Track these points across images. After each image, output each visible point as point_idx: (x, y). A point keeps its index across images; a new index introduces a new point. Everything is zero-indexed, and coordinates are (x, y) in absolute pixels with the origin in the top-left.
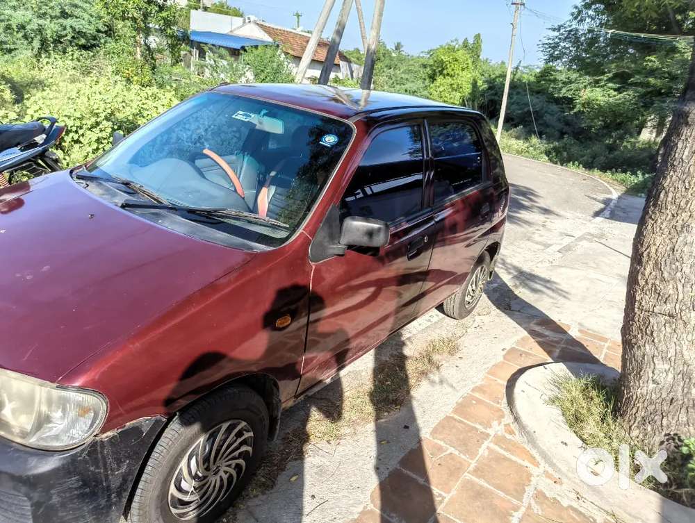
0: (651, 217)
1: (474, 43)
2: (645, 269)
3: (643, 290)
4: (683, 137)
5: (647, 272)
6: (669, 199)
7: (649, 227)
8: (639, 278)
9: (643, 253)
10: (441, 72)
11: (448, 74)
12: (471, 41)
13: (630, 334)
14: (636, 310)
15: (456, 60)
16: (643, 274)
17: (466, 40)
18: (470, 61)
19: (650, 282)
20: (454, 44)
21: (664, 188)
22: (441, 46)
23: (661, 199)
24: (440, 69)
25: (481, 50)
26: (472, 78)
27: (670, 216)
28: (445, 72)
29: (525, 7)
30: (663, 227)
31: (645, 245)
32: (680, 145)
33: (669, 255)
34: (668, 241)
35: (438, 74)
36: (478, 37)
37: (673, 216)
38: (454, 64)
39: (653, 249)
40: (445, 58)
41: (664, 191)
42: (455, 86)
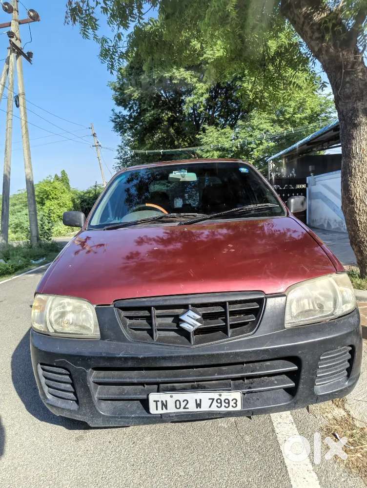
0: (351, 182)
1: (62, 177)
2: (357, 205)
3: (359, 214)
4: (354, 144)
5: (358, 206)
6: (357, 171)
7: (352, 186)
8: (355, 210)
9: (353, 199)
10: (47, 198)
11: (53, 198)
12: (60, 175)
13: (359, 238)
14: (359, 225)
15: (56, 188)
16: (357, 207)
17: (56, 176)
18: (64, 188)
19: (361, 210)
20: (50, 179)
21: (353, 167)
22: (40, 182)
23: (353, 172)
24: (46, 196)
25: (68, 180)
26: (70, 197)
27: (360, 178)
28: (50, 197)
29: (102, 147)
30: (359, 183)
31: (353, 194)
32: (354, 148)
33: (365, 195)
34: (362, 189)
35: (45, 199)
36: (63, 172)
37: (361, 177)
38: (55, 191)
39: (358, 194)
40: (47, 189)
41: (353, 169)
42: (61, 204)
